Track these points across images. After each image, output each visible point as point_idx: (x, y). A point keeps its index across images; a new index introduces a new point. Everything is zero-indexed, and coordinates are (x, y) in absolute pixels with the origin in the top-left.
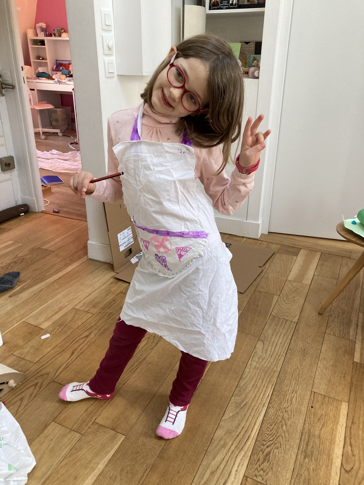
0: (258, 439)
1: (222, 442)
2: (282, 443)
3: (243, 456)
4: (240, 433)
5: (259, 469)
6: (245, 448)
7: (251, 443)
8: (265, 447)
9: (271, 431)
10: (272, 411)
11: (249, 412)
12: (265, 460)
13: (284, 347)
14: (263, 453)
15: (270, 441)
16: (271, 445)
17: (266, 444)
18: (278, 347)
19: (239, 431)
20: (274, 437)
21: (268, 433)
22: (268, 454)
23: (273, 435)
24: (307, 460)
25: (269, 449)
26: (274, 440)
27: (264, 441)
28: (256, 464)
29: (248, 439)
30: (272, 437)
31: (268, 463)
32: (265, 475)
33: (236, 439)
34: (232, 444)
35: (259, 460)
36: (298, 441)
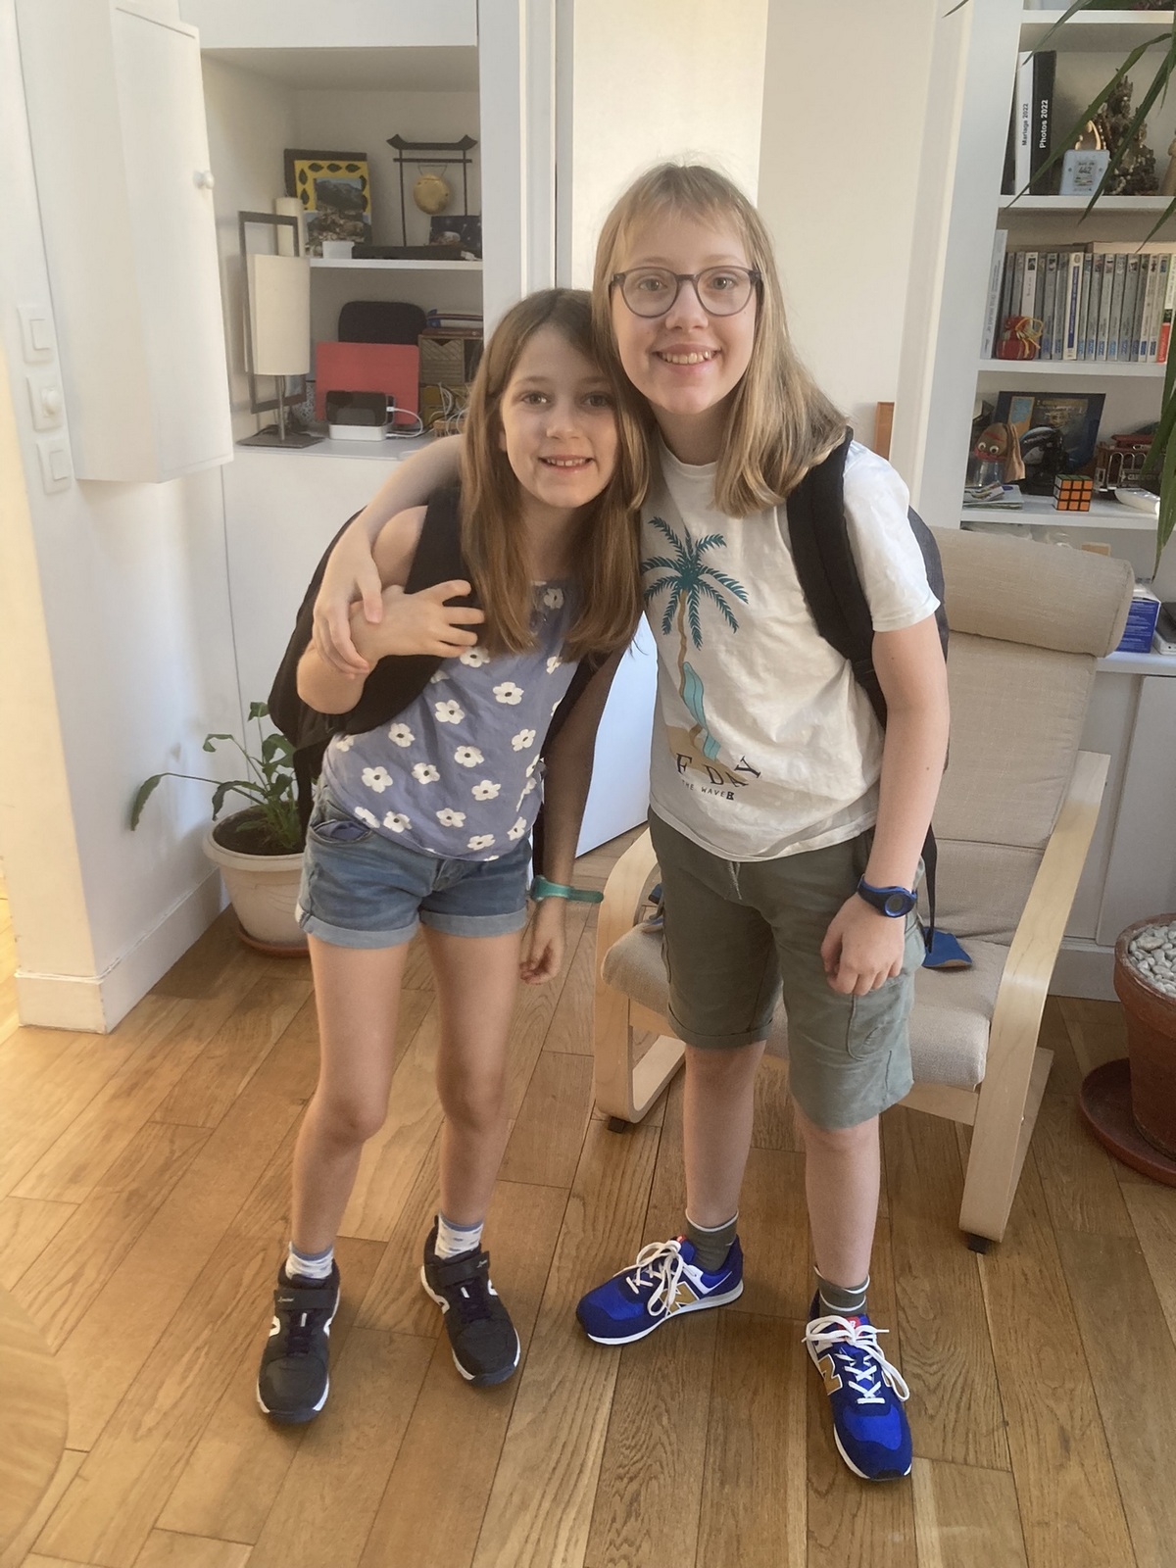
0: (607, 1465)
1: (516, 1499)
2: (664, 1463)
3: (575, 1519)
4: (558, 1462)
5: (618, 1542)
6: (578, 1498)
7: (589, 1480)
8: (626, 1480)
9: (633, 1437)
11: (574, 1400)
12: (628, 1516)
13: (639, 1205)
14: (622, 1498)
15: (634, 1463)
16: (639, 1473)
17: (628, 1473)
18: (621, 1207)
19: (555, 1457)
20: (644, 1450)
21: (628, 1443)
22: (636, 1498)
23: (641, 1446)
24: (727, 1489)
25: (635, 1485)
26: (645, 1458)
27: (620, 1466)
28: (609, 1531)
29: (581, 1472)
30: (639, 1450)
31: (636, 1520)
32: (634, 1553)
33: (550, 1479)
34: (543, 1497)
35: (614, 1520)
36: (701, 1446)
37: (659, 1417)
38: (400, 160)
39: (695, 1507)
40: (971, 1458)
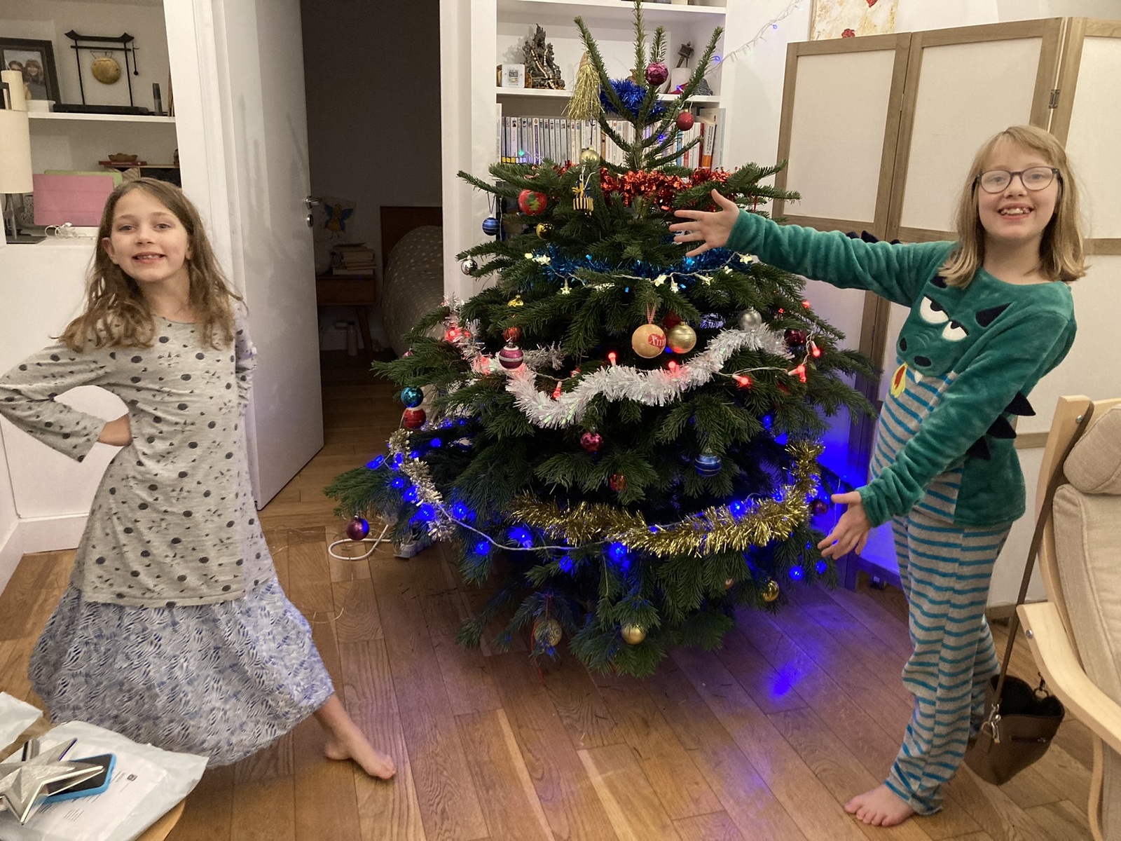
0: (421, 802)
1: (377, 832)
2: (453, 791)
4: (393, 809)
5: (442, 832)
6: (412, 821)
7: (415, 811)
8: (435, 806)
9: (431, 786)
10: (419, 764)
12: (443, 819)
13: (387, 679)
14: (436, 813)
15: (436, 797)
16: (441, 800)
17: (434, 802)
18: (377, 682)
19: (391, 808)
20: (439, 790)
21: (429, 789)
22: (443, 811)
23: (437, 788)
24: (491, 792)
25: (441, 806)
26: (441, 793)
27: (429, 800)
28: (435, 830)
29: (408, 810)
30: (436, 791)
31: (448, 820)
33: (392, 818)
34: (392, 826)
35: (436, 824)
36: (469, 779)
37: (442, 773)
38: (76, 48)
39: (477, 805)
40: (605, 742)
